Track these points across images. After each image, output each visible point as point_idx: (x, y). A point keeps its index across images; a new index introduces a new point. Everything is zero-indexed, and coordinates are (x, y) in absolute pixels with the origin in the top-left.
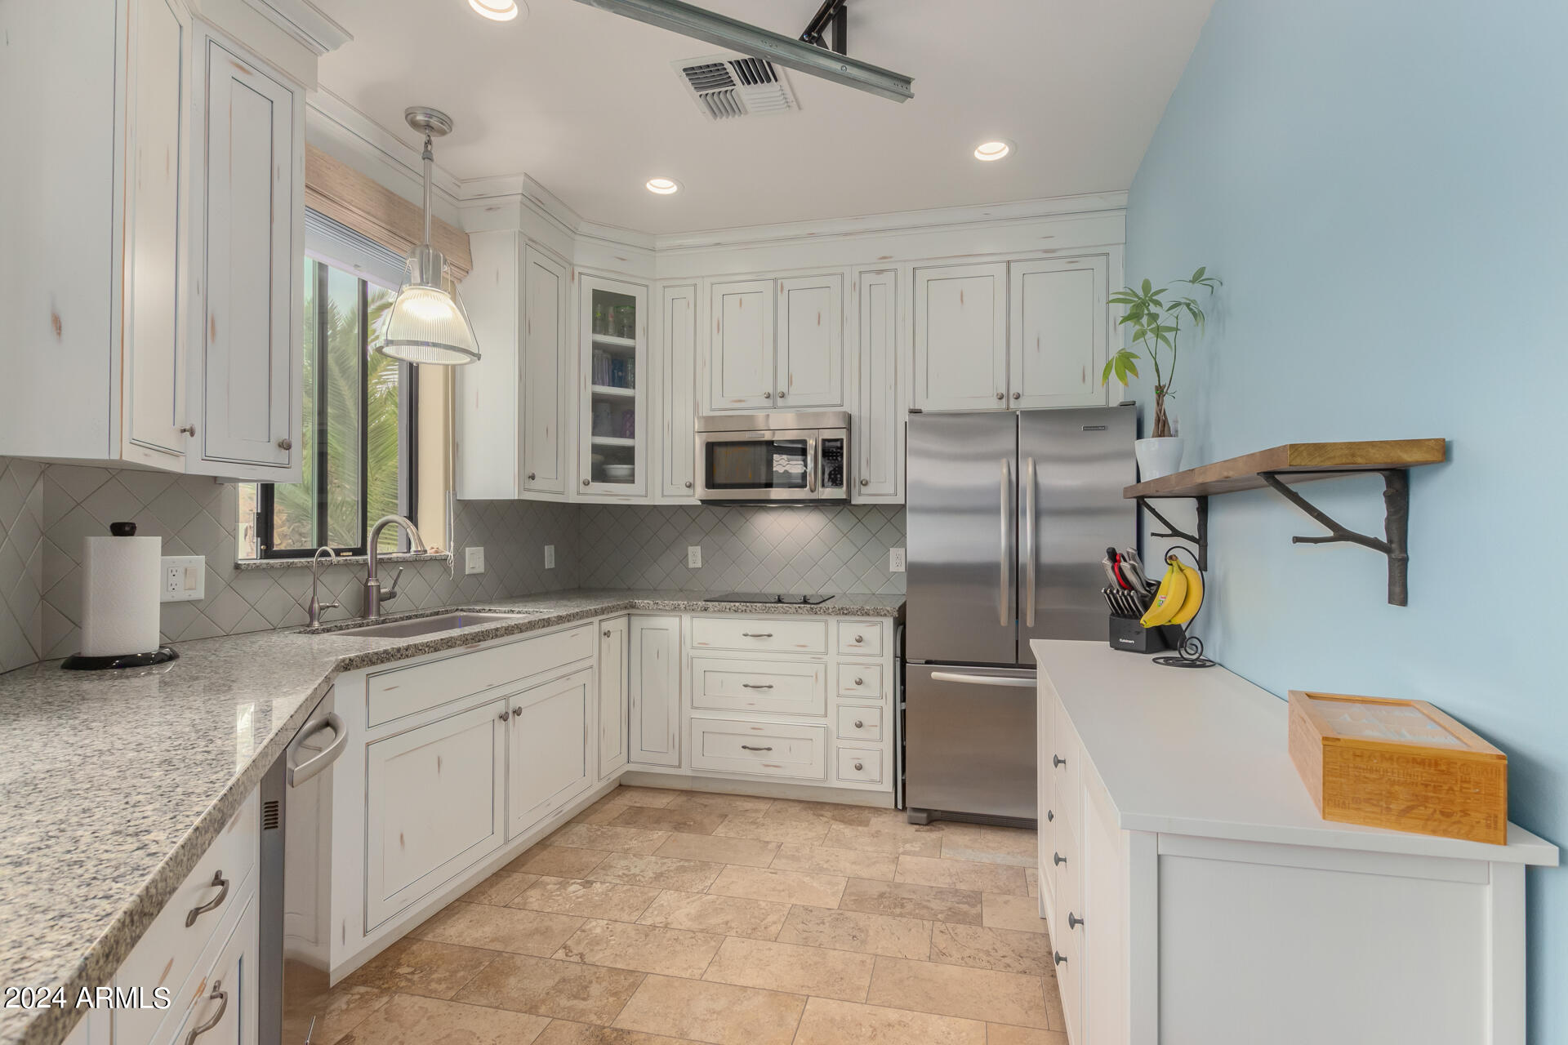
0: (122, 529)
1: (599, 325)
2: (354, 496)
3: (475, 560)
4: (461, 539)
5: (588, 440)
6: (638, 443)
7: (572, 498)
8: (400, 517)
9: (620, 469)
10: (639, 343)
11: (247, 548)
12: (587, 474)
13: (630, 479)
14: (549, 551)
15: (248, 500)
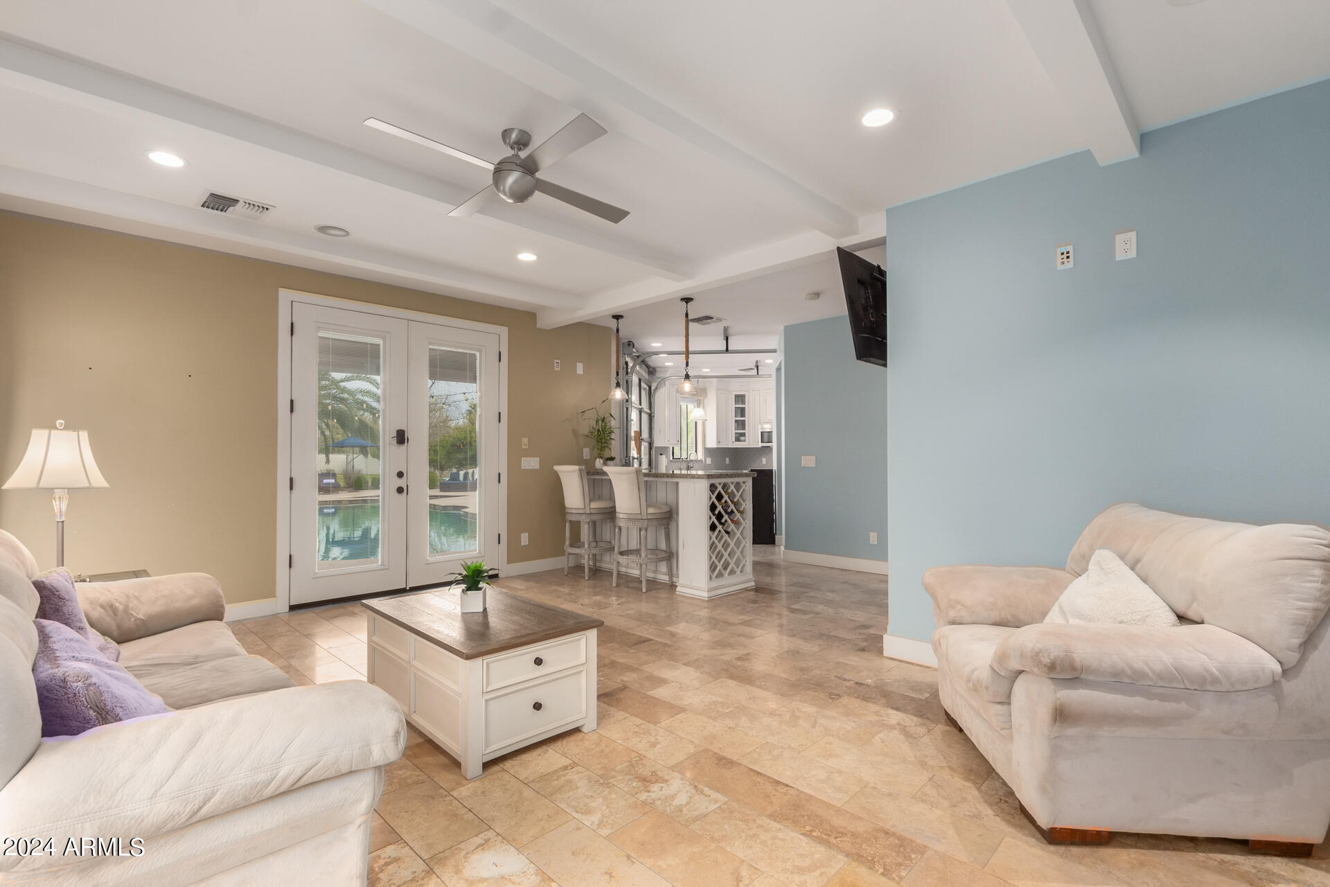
0: (661, 454)
1: (736, 402)
2: (686, 447)
3: (709, 461)
4: (706, 456)
5: (734, 431)
6: (746, 431)
7: (730, 446)
8: (694, 452)
9: (742, 438)
10: (746, 406)
11: (671, 459)
12: (734, 440)
13: (745, 441)
14: (727, 459)
15: (671, 448)
